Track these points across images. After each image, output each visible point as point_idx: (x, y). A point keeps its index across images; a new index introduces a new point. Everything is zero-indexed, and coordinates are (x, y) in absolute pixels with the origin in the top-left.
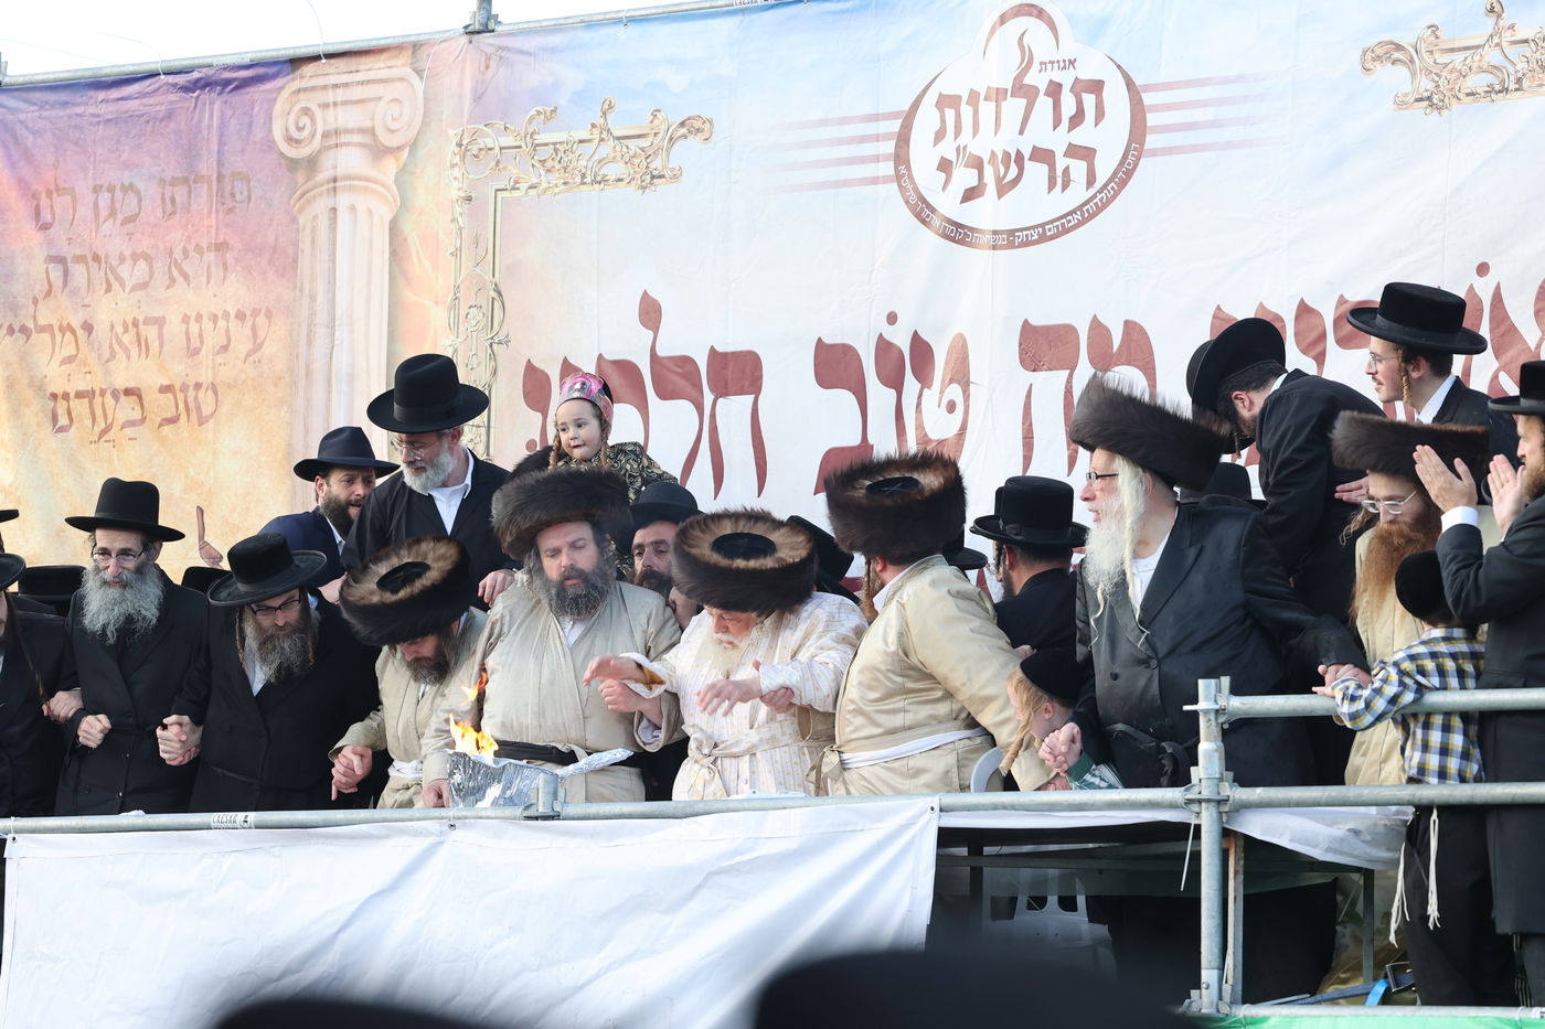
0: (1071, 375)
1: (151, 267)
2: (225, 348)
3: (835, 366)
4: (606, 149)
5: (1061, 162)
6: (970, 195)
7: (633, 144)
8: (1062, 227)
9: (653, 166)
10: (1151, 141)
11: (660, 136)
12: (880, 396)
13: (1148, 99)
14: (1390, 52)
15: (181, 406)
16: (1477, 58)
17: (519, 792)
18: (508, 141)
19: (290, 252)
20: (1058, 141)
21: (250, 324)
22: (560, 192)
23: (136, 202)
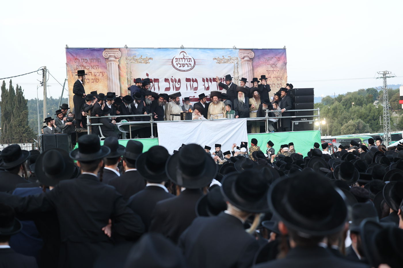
2: (99, 76)
3: (166, 80)
4: (142, 60)
5: (188, 65)
6: (180, 67)
7: (144, 60)
8: (189, 70)
9: (147, 62)
10: (196, 64)
11: (147, 59)
12: (171, 83)
13: (195, 60)
14: (215, 59)
15: (94, 81)
16: (222, 60)
18: (131, 58)
19: (106, 67)
20: (188, 63)
21: (102, 73)
23: (87, 61)
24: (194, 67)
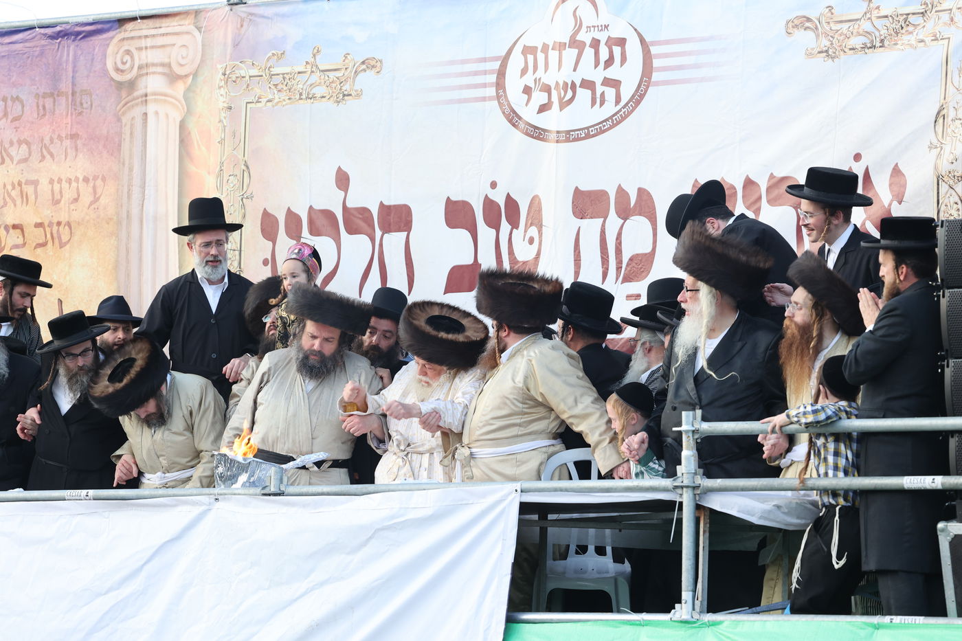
0: (604, 222)
1: (29, 148)
2: (76, 200)
3: (458, 214)
4: (315, 78)
5: (600, 89)
6: (543, 108)
7: (332, 75)
8: (599, 129)
9: (344, 88)
10: (656, 76)
11: (349, 70)
12: (486, 234)
13: (654, 50)
14: (803, 22)
15: (49, 236)
16: (856, 26)
17: (259, 478)
18: (254, 72)
19: (117, 140)
20: (597, 76)
21: (92, 185)
22: (286, 104)
23: (20, 107)
24: (638, 97)
